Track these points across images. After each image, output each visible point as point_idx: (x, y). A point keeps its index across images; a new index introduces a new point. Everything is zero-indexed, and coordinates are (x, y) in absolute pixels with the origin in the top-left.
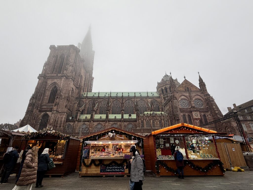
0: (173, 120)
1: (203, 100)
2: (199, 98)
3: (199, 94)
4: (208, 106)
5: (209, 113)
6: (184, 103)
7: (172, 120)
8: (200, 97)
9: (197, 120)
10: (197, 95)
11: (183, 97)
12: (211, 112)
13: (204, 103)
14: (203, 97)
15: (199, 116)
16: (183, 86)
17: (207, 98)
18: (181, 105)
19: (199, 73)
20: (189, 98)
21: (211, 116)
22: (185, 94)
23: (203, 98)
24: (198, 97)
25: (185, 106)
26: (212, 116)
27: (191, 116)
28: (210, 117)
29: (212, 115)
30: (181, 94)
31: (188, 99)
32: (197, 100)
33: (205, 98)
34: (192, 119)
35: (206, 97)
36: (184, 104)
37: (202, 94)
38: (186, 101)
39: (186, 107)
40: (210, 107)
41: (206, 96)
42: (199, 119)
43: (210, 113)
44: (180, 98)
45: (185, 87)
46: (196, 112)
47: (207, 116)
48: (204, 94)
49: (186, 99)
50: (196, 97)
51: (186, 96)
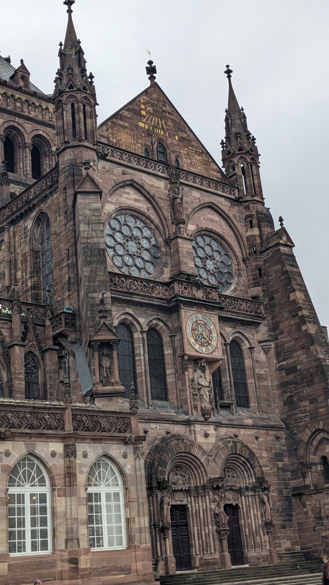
0: (43, 352)
1: (237, 249)
2: (220, 231)
3: (224, 204)
4: (260, 288)
5: (263, 330)
6: (132, 238)
7: (37, 353)
8: (223, 223)
9: (199, 372)
10: (212, 207)
11: (130, 198)
12: (274, 327)
13: (239, 264)
14: (240, 226)
15: (214, 343)
16: (137, 127)
17: (261, 236)
18: (114, 248)
19: (229, 72)
20: (167, 212)
21: (266, 352)
22: (145, 177)
23: (238, 237)
24: (212, 221)
25: (139, 262)
26: (272, 352)
27: (166, 339)
28: (262, 357)
29: (277, 347)
30: (120, 169)
31: (157, 221)
32: (208, 240)
33: (249, 233)
34: (168, 360)
35: (256, 231)
36: (132, 246)
37: (236, 208)
38: (147, 233)
39: (139, 269)
40: (272, 299)
41: (255, 222)
42: (211, 362)
43: (266, 337)
44: (114, 199)
45: (149, 134)
46: (200, 316)
47: (246, 352)
48: (247, 208)
49: (148, 218)
50: (204, 219)
51: (149, 198)
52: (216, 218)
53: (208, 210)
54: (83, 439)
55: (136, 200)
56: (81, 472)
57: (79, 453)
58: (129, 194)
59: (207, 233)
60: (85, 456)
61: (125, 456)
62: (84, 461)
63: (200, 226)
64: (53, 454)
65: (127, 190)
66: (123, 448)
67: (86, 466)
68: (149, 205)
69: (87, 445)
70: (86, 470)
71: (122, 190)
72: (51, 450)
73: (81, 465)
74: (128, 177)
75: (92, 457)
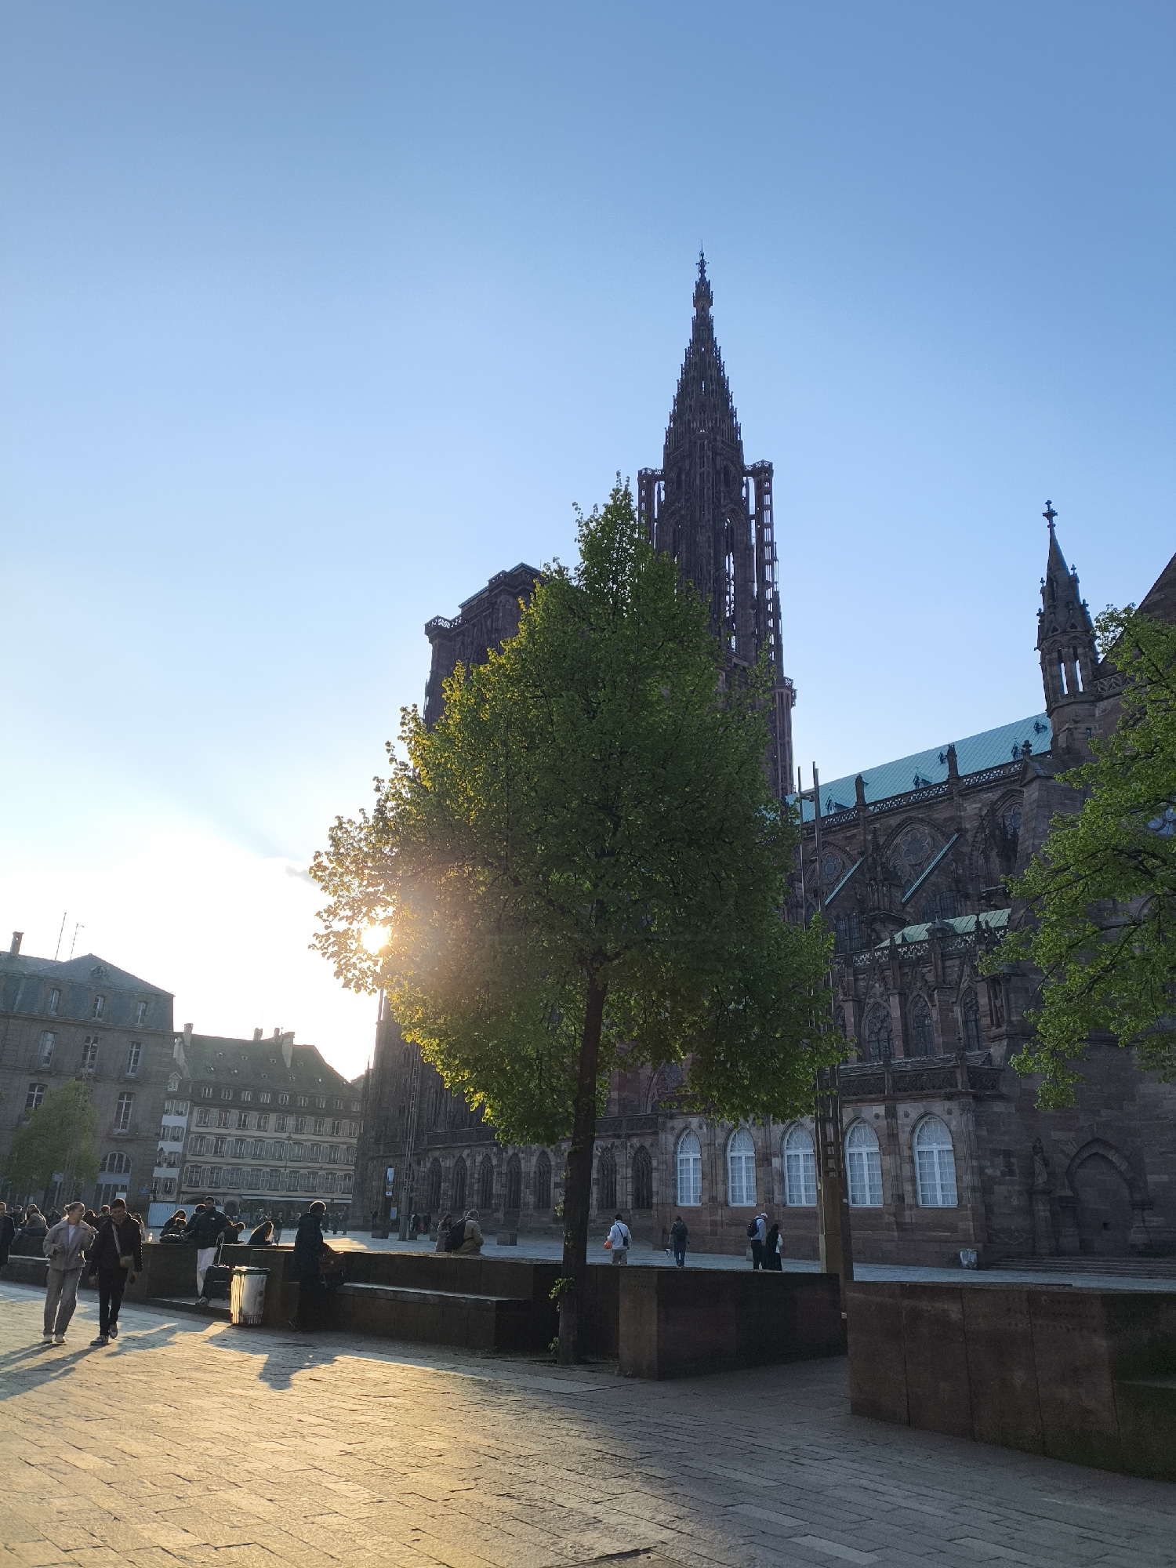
54: (904, 1100)
56: (904, 1132)
57: (901, 1114)
60: (907, 1115)
61: (950, 1112)
62: (906, 1121)
64: (877, 1116)
66: (947, 1104)
67: (908, 1125)
69: (909, 1105)
70: (908, 1129)
72: (874, 1112)
73: (903, 1125)
75: (914, 1116)
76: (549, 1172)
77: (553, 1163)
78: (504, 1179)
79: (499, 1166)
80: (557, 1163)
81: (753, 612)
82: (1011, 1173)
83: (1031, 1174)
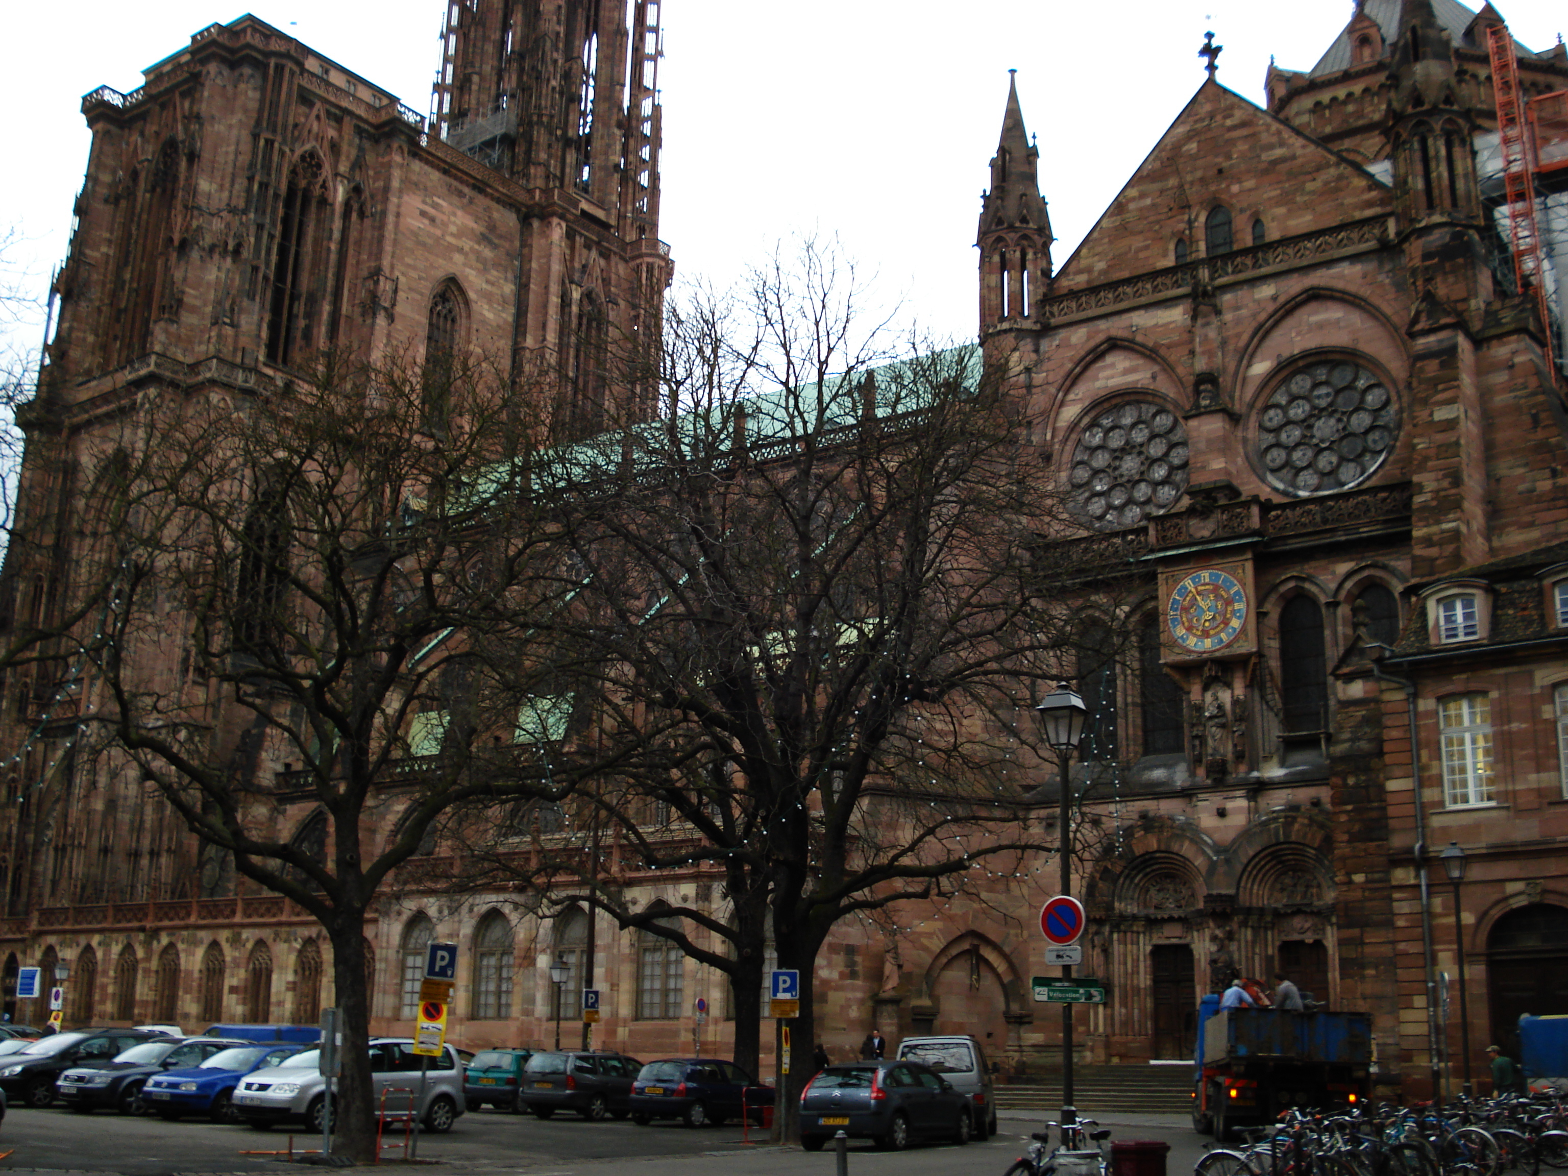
1: (1394, 365)
2: (1343, 340)
3: (1346, 275)
6: (1128, 449)
8: (1355, 316)
10: (1315, 295)
11: (1113, 373)
14: (1397, 306)
15: (1236, 623)
18: (1088, 485)
22: (1138, 317)
24: (1320, 326)
25: (1141, 491)
30: (1084, 331)
31: (1173, 392)
32: (1317, 373)
36: (1130, 465)
37: (1387, 266)
39: (1140, 505)
44: (1078, 392)
46: (1205, 575)
49: (1155, 394)
50: (1298, 334)
51: (1150, 353)
52: (1334, 313)
53: (1313, 306)
55: (1126, 372)
58: (1113, 365)
59: (1310, 360)
63: (1286, 354)
65: (1109, 359)
68: (1156, 368)
71: (1100, 364)
74: (1101, 337)
76: (222, 972)
77: (228, 959)
78: (153, 981)
79: (148, 959)
80: (234, 959)
81: (617, 132)
82: (853, 975)
83: (877, 976)
